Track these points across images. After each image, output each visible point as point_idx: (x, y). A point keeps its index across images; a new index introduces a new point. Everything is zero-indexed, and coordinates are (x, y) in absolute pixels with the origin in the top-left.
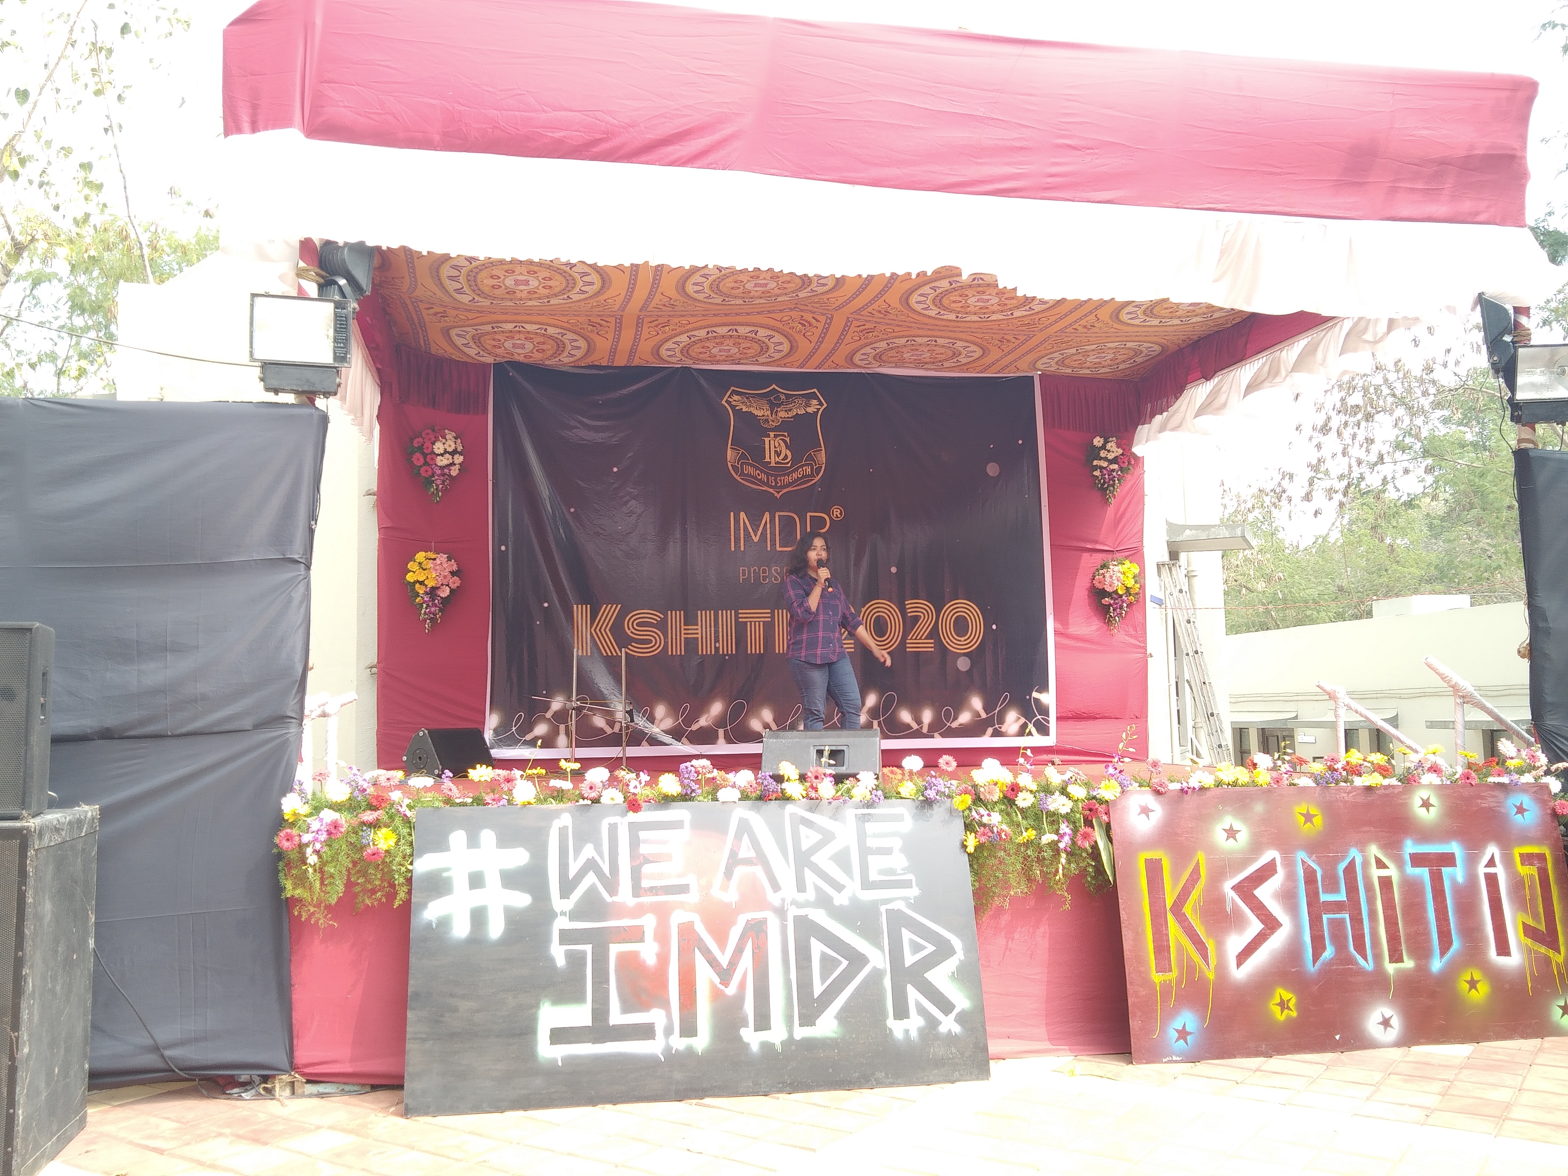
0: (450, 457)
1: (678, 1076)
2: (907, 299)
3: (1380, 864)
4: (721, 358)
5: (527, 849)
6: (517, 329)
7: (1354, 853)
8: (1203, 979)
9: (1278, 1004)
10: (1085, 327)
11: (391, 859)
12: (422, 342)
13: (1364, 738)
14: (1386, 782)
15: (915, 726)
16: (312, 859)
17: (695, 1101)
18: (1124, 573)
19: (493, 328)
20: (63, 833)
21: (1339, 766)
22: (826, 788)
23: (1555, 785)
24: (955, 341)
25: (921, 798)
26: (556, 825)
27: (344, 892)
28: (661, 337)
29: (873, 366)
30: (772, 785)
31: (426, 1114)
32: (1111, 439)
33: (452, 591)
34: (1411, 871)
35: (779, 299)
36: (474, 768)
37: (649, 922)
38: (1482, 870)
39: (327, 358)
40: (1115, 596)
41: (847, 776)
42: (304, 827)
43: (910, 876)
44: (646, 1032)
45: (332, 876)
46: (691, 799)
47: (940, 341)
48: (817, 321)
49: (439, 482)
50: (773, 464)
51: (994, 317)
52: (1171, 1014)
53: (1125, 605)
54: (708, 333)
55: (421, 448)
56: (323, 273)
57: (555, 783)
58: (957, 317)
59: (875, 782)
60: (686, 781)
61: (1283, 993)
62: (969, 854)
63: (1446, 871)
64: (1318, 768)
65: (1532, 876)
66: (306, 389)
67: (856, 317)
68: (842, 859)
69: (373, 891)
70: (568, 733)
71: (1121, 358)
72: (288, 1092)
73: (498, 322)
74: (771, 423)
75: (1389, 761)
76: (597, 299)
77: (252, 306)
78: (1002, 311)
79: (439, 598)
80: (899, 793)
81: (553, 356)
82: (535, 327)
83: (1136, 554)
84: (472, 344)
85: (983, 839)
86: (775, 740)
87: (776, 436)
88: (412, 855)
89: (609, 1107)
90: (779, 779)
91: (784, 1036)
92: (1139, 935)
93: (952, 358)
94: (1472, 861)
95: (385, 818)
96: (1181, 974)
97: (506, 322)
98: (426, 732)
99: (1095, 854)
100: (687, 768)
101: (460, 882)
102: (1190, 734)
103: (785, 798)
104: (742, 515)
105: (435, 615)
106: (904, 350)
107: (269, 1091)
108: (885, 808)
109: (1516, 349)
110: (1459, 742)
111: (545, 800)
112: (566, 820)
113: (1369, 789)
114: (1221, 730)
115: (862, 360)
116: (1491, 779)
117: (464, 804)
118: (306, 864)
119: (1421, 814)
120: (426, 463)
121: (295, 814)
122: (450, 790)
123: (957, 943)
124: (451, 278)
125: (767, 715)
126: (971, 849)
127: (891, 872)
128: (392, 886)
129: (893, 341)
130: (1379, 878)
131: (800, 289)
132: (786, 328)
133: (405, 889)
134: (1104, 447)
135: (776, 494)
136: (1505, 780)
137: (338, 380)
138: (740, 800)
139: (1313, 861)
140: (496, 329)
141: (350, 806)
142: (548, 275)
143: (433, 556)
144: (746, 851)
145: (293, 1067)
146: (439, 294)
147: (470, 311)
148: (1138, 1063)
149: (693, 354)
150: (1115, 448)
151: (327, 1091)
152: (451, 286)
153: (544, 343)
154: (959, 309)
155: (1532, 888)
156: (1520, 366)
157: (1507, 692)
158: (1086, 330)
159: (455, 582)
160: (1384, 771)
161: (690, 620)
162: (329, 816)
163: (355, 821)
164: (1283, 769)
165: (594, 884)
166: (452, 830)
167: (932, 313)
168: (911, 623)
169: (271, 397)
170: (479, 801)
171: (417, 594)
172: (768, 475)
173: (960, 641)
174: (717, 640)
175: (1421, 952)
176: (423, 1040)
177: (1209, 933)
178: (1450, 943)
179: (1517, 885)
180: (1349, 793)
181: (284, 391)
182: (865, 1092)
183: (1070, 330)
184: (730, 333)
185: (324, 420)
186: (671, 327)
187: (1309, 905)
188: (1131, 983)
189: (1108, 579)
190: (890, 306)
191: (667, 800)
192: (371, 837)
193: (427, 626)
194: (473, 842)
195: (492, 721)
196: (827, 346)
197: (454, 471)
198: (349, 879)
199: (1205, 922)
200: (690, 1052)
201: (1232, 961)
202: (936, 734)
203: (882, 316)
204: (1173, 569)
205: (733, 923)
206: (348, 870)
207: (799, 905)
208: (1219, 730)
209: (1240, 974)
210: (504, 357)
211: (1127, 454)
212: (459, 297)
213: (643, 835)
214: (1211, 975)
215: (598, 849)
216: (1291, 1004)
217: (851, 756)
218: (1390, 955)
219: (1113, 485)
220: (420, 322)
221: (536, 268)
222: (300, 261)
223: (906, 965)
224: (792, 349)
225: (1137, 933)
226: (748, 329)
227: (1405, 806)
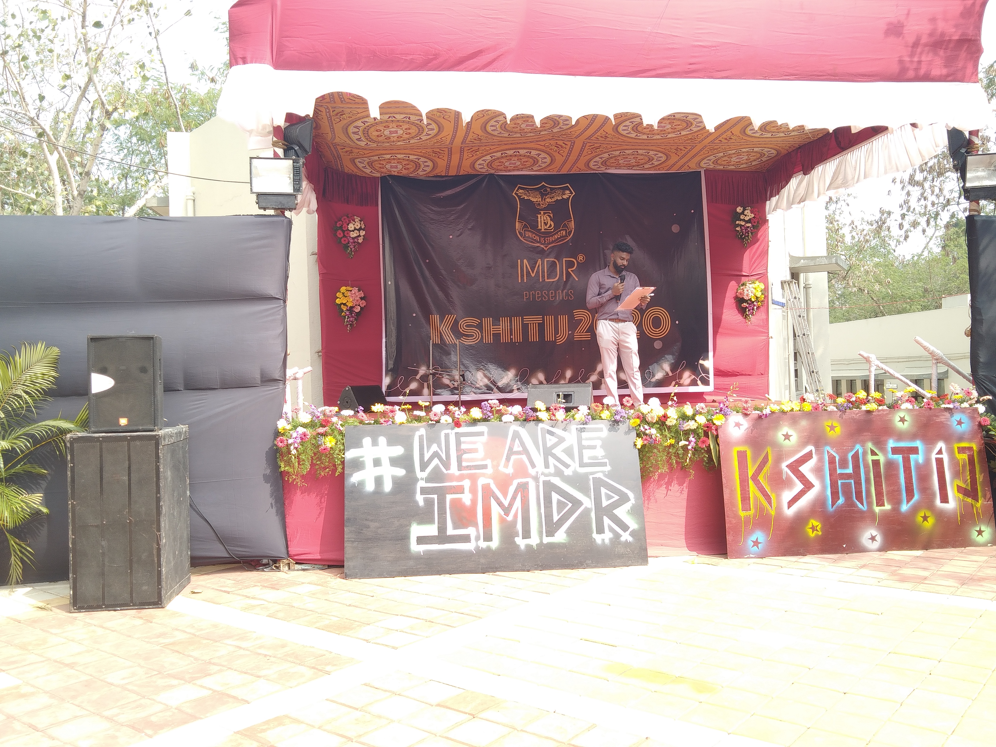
0: (358, 232)
1: (483, 561)
2: (617, 129)
3: (873, 453)
4: (511, 168)
5: (403, 446)
6: (392, 157)
7: (858, 447)
8: (768, 515)
9: (810, 528)
10: (726, 139)
11: (333, 452)
12: (339, 166)
14: (880, 408)
16: (294, 452)
17: (491, 573)
18: (755, 289)
19: (379, 158)
20: (174, 438)
21: (853, 400)
22: (560, 415)
23: (981, 409)
24: (649, 151)
25: (613, 419)
26: (417, 434)
27: (310, 469)
28: (475, 157)
29: (602, 169)
30: (531, 413)
31: (355, 578)
32: (747, 208)
33: (361, 308)
34: (891, 456)
35: (542, 133)
36: (374, 405)
37: (466, 484)
38: (934, 456)
39: (290, 190)
40: (749, 302)
41: (573, 408)
42: (289, 435)
43: (606, 460)
44: (466, 539)
45: (303, 460)
46: (488, 421)
47: (640, 152)
48: (566, 145)
49: (352, 247)
50: (543, 230)
51: (670, 136)
52: (750, 533)
53: (755, 308)
54: (502, 154)
55: (341, 227)
56: (286, 143)
57: (416, 413)
58: (648, 137)
59: (589, 411)
60: (485, 411)
61: (814, 522)
62: (638, 449)
63: (912, 457)
64: (841, 400)
65: (964, 459)
66: (279, 207)
67: (588, 141)
68: (569, 452)
69: (325, 468)
70: (429, 387)
71: (752, 158)
72: (287, 568)
73: (381, 155)
74: (541, 205)
75: (883, 397)
76: (436, 138)
77: (251, 164)
78: (674, 132)
79: (354, 313)
80: (600, 417)
81: (414, 171)
82: (403, 156)
83: (763, 277)
84: (367, 167)
85: (645, 442)
86: (541, 390)
87: (544, 213)
88: (344, 450)
89: (448, 575)
90: (535, 410)
91: (538, 541)
92: (733, 492)
93: (649, 161)
94: (928, 452)
95: (330, 431)
96: (756, 512)
97: (386, 154)
98: (350, 388)
99: (709, 451)
100: (485, 405)
101: (369, 463)
103: (538, 420)
104: (525, 261)
105: (352, 322)
106: (619, 158)
107: (278, 568)
108: (593, 425)
109: (966, 156)
111: (412, 421)
112: (422, 431)
113: (868, 412)
114: (819, 381)
115: (595, 165)
116: (943, 406)
117: (370, 424)
118: (290, 454)
119: (899, 425)
120: (344, 236)
121: (284, 429)
122: (362, 417)
123: (631, 495)
124: (354, 133)
125: (541, 376)
126: (639, 446)
127: (596, 458)
128: (334, 465)
129: (612, 153)
130: (872, 460)
131: (553, 127)
132: (548, 150)
133: (341, 467)
134: (743, 213)
135: (545, 248)
136: (951, 406)
137: (296, 202)
138: (514, 421)
139: (834, 451)
140: (381, 158)
141: (311, 425)
142: (408, 127)
143: (350, 289)
144: (517, 447)
145: (289, 556)
146: (348, 141)
147: (365, 150)
148: (731, 558)
149: (494, 167)
150: (749, 214)
151: (306, 568)
152: (355, 137)
153: (408, 165)
154: (648, 132)
155: (964, 466)
156: (970, 166)
158: (726, 141)
159: (363, 303)
160: (879, 402)
161: (496, 323)
162: (301, 430)
163: (314, 433)
164: (819, 402)
165: (438, 464)
166: (364, 438)
167: (633, 136)
169: (262, 212)
170: (376, 422)
171: (342, 311)
172: (540, 237)
173: (656, 331)
174: (511, 334)
175: (897, 502)
176: (353, 542)
177: (772, 490)
178: (913, 496)
179: (955, 464)
180: (857, 414)
181: (268, 208)
182: (581, 570)
183: (717, 141)
184: (515, 154)
185: (290, 223)
186: (480, 152)
187: (831, 475)
188: (728, 517)
189: (746, 292)
190: (607, 133)
191: (475, 422)
192: (323, 440)
193: (348, 328)
194: (375, 443)
195: (386, 381)
196: (572, 158)
197: (360, 240)
198: (312, 462)
199: (770, 484)
200: (489, 549)
201: (785, 505)
203: (603, 139)
204: (792, 284)
205: (511, 484)
206: (312, 457)
207: (546, 475)
208: (823, 382)
209: (790, 512)
210: (386, 173)
211: (758, 217)
212: (359, 143)
213: (463, 439)
214: (773, 513)
215: (439, 446)
216: (818, 528)
217: (575, 398)
218: (876, 502)
219: (748, 236)
220: (338, 156)
221: (401, 124)
222: (274, 138)
223: (603, 506)
224: (552, 161)
225: (732, 490)
226: (525, 151)
227: (890, 421)
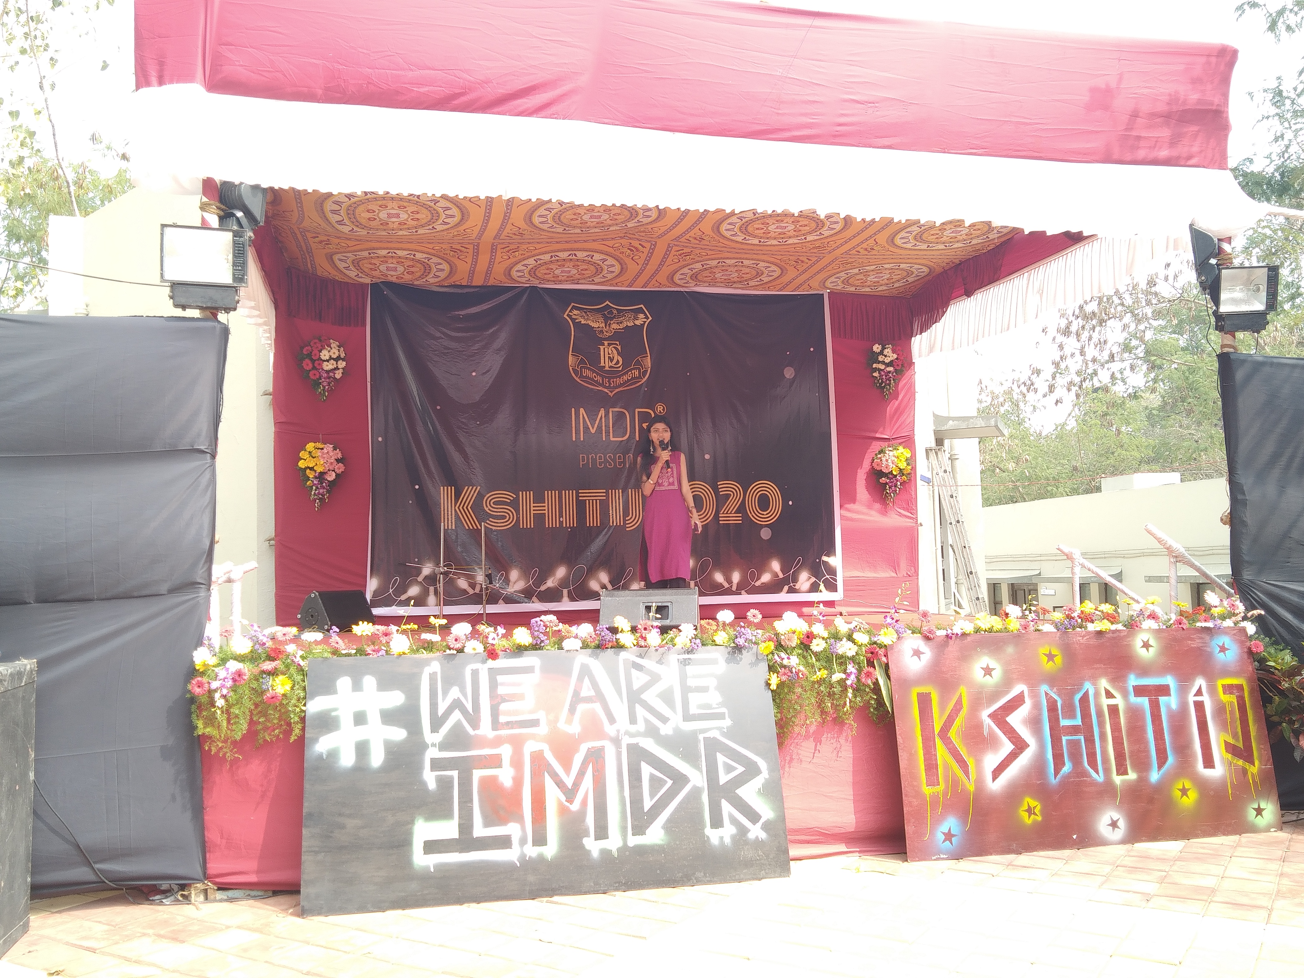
0: (335, 363)
1: (531, 878)
2: (718, 227)
3: (1109, 695)
4: (563, 278)
5: (402, 692)
6: (390, 254)
7: (1087, 686)
8: (964, 790)
9: (1025, 811)
10: (866, 249)
11: (287, 701)
12: (309, 265)
13: (1094, 590)
14: (1113, 627)
15: (726, 585)
16: (220, 702)
17: (545, 899)
18: (898, 457)
19: (370, 254)
20: (6, 683)
21: (1075, 615)
22: (654, 637)
23: (1251, 629)
24: (758, 262)
25: (733, 645)
26: (427, 671)
27: (248, 730)
28: (512, 260)
29: (690, 285)
30: (609, 636)
31: (319, 914)
32: (887, 346)
33: (337, 475)
34: (1133, 699)
35: (611, 229)
36: (357, 624)
37: (506, 751)
38: (1191, 699)
39: (226, 278)
40: (891, 476)
41: (671, 628)
42: (213, 675)
43: (724, 710)
44: (504, 842)
45: (237, 716)
46: (541, 648)
47: (746, 262)
48: (643, 247)
49: (325, 384)
50: (607, 368)
51: (790, 241)
52: (938, 821)
53: (899, 483)
54: (552, 257)
55: (309, 355)
56: (223, 207)
57: (426, 636)
58: (760, 242)
59: (694, 632)
60: (536, 633)
61: (1029, 801)
62: (772, 691)
63: (1163, 700)
64: (1058, 616)
65: (1232, 703)
66: (209, 305)
67: (676, 243)
68: (666, 696)
69: (272, 729)
70: (436, 593)
71: (896, 278)
72: (202, 898)
73: (374, 249)
74: (605, 333)
75: (1116, 611)
76: (458, 229)
77: (162, 234)
78: (797, 236)
79: (326, 482)
80: (714, 641)
81: (421, 277)
82: (406, 253)
83: (909, 442)
84: (352, 267)
85: (784, 678)
86: (610, 598)
87: (609, 345)
88: (305, 698)
89: (474, 905)
90: (614, 630)
91: (620, 844)
92: (912, 756)
93: (756, 277)
94: (1183, 691)
95: (282, 667)
96: (947, 787)
97: (380, 249)
98: (317, 594)
99: (876, 689)
100: (537, 622)
101: (346, 720)
102: (953, 589)
103: (619, 647)
104: (582, 410)
105: (323, 495)
106: (716, 270)
107: (186, 898)
108: (703, 654)
109: (1220, 270)
110: (1173, 594)
111: (418, 650)
112: (435, 667)
113: (1100, 633)
114: (978, 585)
115: (681, 280)
116: (1199, 624)
117: (349, 655)
118: (214, 707)
119: (1143, 653)
120: (314, 368)
121: (205, 665)
122: (337, 643)
123: (763, 765)
124: (333, 212)
125: (604, 577)
126: (773, 687)
127: (709, 706)
128: (289, 724)
129: (707, 262)
130: (1108, 705)
131: (628, 220)
132: (617, 253)
133: (299, 726)
134: (881, 353)
135: (610, 394)
136: (1210, 624)
137: (237, 298)
138: (581, 648)
139: (1054, 692)
140: (372, 255)
141: (252, 658)
142: (416, 209)
143: (321, 446)
144: (587, 691)
145: (207, 877)
146: (323, 225)
147: (350, 239)
148: (912, 861)
149: (539, 275)
150: (891, 354)
151: (235, 896)
152: (334, 218)
153: (413, 266)
154: (762, 235)
155: (1232, 712)
156: (1223, 284)
157: (1211, 552)
158: (866, 253)
159: (340, 468)
160: (1112, 618)
161: (539, 499)
162: (233, 666)
163: (256, 670)
164: (1030, 618)
165: (459, 720)
166: (338, 677)
167: (739, 239)
168: (721, 500)
169: (179, 312)
170: (361, 652)
171: (308, 479)
172: (603, 377)
173: (763, 515)
174: (561, 515)
175: (1142, 766)
176: (316, 853)
177: (970, 753)
178: (1166, 759)
179: (1220, 710)
180: (1083, 637)
181: (190, 307)
182: (688, 889)
183: (854, 252)
184: (570, 257)
185: (225, 331)
186: (521, 252)
187: (1051, 729)
188: (906, 795)
189: (884, 462)
190: (704, 233)
191: (520, 650)
192: (270, 683)
193: (316, 505)
194: (357, 686)
195: (372, 585)
196: (651, 268)
197: (338, 375)
198: (251, 719)
199: (967, 745)
200: (541, 859)
201: (989, 776)
202: (743, 592)
203: (698, 242)
204: (939, 453)
205: (576, 750)
206: (251, 711)
207: (632, 735)
208: (977, 586)
209: (996, 786)
210: (379, 278)
211: (902, 358)
212: (340, 227)
213: (500, 679)
214: (971, 788)
215: (463, 691)
216: (1037, 810)
217: (673, 611)
218: (1117, 769)
219: (889, 384)
220: (307, 249)
221: (405, 204)
222: (203, 197)
223: (721, 783)
224: (623, 270)
225: (911, 754)
226: (585, 254)
227: (1129, 646)
